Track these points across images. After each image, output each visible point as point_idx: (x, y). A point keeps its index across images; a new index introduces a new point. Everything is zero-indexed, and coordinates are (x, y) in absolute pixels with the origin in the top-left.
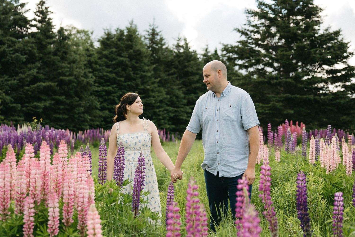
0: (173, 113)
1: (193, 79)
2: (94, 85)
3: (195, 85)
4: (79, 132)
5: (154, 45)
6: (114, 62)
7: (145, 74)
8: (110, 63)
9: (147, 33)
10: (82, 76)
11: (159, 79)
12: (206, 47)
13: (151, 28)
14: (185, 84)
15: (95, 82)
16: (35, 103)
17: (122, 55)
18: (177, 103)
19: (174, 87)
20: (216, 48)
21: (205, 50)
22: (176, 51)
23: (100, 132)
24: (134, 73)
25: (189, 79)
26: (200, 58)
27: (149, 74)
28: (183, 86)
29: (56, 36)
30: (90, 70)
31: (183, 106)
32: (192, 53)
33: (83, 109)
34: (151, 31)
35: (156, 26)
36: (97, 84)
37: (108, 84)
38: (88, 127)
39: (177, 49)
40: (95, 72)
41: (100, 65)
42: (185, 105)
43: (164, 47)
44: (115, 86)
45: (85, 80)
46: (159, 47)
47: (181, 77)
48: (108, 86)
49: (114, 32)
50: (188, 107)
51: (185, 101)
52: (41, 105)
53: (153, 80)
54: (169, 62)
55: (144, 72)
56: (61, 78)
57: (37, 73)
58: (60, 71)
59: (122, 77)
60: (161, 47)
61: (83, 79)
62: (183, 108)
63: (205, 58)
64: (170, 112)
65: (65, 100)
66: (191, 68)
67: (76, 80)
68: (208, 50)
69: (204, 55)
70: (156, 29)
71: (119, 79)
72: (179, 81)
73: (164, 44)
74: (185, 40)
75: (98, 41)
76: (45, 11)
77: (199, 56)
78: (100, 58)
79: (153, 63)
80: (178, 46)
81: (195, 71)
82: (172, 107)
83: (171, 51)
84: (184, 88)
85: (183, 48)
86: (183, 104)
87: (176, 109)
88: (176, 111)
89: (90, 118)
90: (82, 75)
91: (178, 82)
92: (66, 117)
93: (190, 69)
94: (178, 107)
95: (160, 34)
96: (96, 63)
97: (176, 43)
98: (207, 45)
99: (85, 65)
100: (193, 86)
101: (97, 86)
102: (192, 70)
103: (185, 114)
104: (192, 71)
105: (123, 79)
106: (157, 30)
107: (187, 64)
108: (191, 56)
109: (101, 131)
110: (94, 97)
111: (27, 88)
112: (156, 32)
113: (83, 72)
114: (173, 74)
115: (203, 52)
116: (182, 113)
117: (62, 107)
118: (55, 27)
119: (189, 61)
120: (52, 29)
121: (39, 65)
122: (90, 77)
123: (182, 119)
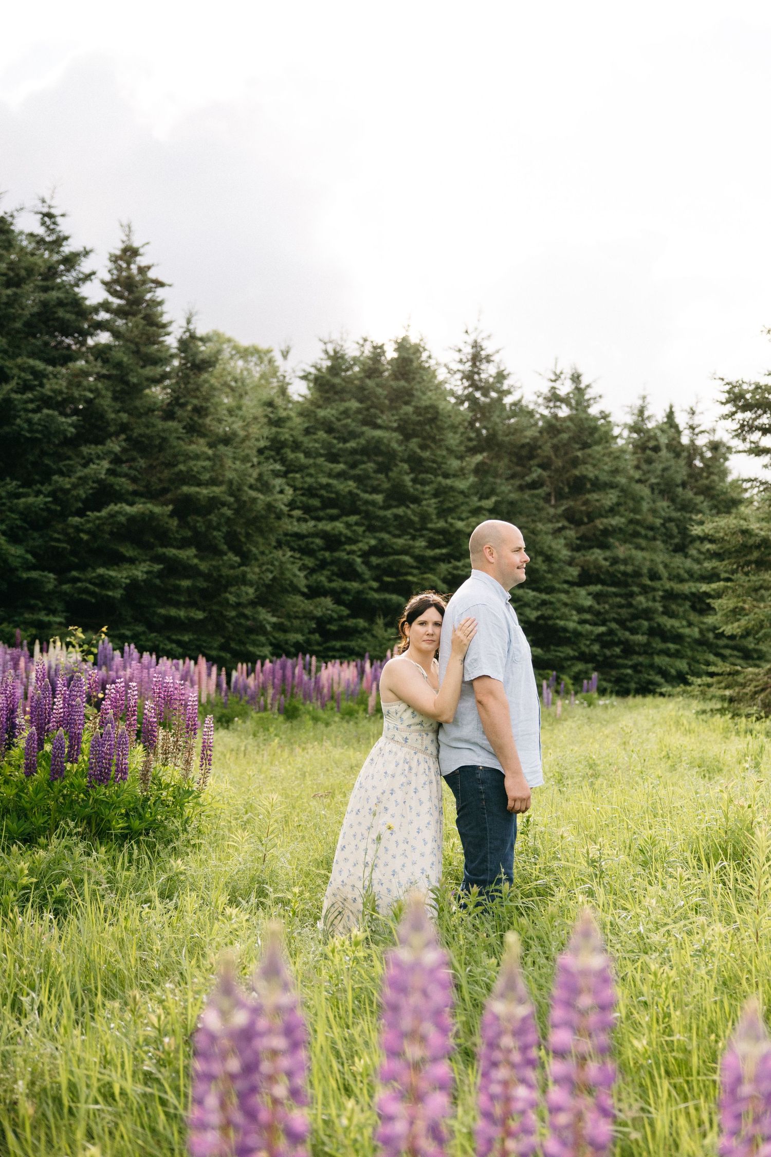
0: (537, 609)
1: (597, 500)
2: (290, 516)
3: (605, 521)
4: (239, 665)
5: (478, 395)
6: (352, 444)
7: (449, 482)
8: (341, 445)
9: (457, 356)
10: (251, 487)
11: (493, 499)
12: (639, 403)
13: (470, 339)
14: (572, 518)
15: (292, 505)
16: (101, 571)
17: (379, 421)
18: (550, 576)
19: (540, 526)
20: (671, 407)
21: (636, 412)
22: (546, 412)
23: (307, 668)
24: (414, 481)
25: (586, 503)
26: (620, 436)
27: (461, 485)
28: (566, 524)
29: (172, 356)
30: (278, 467)
31: (566, 586)
32: (596, 419)
33: (251, 591)
34: (468, 350)
35: (484, 335)
36: (297, 513)
37: (334, 512)
38: (267, 650)
39: (547, 407)
40: (291, 475)
41: (308, 454)
42: (571, 584)
43: (508, 400)
44: (353, 519)
45: (261, 496)
46: (492, 399)
47: (560, 496)
48: (333, 518)
49: (351, 351)
50: (582, 592)
51: (574, 572)
52: (120, 575)
53: (475, 502)
54: (523, 446)
55: (446, 476)
56: (185, 489)
57: (110, 472)
58: (182, 467)
59: (375, 490)
60: (500, 399)
61: (253, 494)
62: (567, 592)
63: (635, 435)
64: (526, 605)
65: (196, 561)
66: (594, 466)
67: (232, 499)
68: (646, 414)
69: (635, 428)
70: (485, 344)
71: (366, 496)
72: (555, 507)
73: (509, 392)
74: (576, 378)
75: (304, 378)
76: (138, 278)
77: (616, 431)
78: (307, 432)
79: (474, 451)
80: (554, 398)
81: (604, 477)
82: (534, 590)
83: (531, 414)
84: (570, 529)
85: (568, 404)
86: (566, 582)
87: (544, 596)
88: (544, 603)
89: (274, 620)
90: (252, 481)
91: (552, 511)
92: (200, 615)
93: (590, 471)
94: (550, 590)
95: (496, 358)
96: (296, 446)
97: (545, 389)
98: (644, 398)
99: (260, 451)
100: (600, 523)
101: (299, 520)
102: (597, 472)
103: (574, 613)
104: (597, 478)
105: (379, 498)
106: (489, 348)
107: (579, 454)
108: (595, 429)
109: (310, 664)
110: (289, 554)
111: (76, 520)
112: (483, 353)
113: (255, 474)
114: (534, 485)
115: (630, 420)
116: (566, 610)
117: (186, 583)
118: (169, 329)
119: (585, 446)
120: (159, 336)
121: (117, 449)
122: (278, 489)
123: (565, 630)
